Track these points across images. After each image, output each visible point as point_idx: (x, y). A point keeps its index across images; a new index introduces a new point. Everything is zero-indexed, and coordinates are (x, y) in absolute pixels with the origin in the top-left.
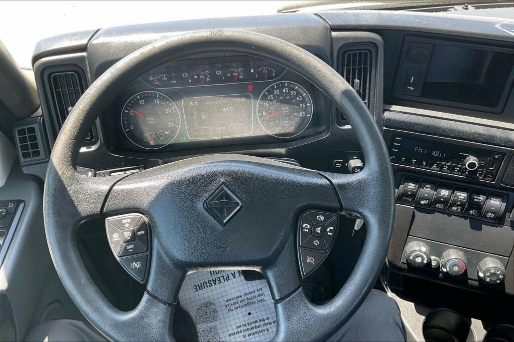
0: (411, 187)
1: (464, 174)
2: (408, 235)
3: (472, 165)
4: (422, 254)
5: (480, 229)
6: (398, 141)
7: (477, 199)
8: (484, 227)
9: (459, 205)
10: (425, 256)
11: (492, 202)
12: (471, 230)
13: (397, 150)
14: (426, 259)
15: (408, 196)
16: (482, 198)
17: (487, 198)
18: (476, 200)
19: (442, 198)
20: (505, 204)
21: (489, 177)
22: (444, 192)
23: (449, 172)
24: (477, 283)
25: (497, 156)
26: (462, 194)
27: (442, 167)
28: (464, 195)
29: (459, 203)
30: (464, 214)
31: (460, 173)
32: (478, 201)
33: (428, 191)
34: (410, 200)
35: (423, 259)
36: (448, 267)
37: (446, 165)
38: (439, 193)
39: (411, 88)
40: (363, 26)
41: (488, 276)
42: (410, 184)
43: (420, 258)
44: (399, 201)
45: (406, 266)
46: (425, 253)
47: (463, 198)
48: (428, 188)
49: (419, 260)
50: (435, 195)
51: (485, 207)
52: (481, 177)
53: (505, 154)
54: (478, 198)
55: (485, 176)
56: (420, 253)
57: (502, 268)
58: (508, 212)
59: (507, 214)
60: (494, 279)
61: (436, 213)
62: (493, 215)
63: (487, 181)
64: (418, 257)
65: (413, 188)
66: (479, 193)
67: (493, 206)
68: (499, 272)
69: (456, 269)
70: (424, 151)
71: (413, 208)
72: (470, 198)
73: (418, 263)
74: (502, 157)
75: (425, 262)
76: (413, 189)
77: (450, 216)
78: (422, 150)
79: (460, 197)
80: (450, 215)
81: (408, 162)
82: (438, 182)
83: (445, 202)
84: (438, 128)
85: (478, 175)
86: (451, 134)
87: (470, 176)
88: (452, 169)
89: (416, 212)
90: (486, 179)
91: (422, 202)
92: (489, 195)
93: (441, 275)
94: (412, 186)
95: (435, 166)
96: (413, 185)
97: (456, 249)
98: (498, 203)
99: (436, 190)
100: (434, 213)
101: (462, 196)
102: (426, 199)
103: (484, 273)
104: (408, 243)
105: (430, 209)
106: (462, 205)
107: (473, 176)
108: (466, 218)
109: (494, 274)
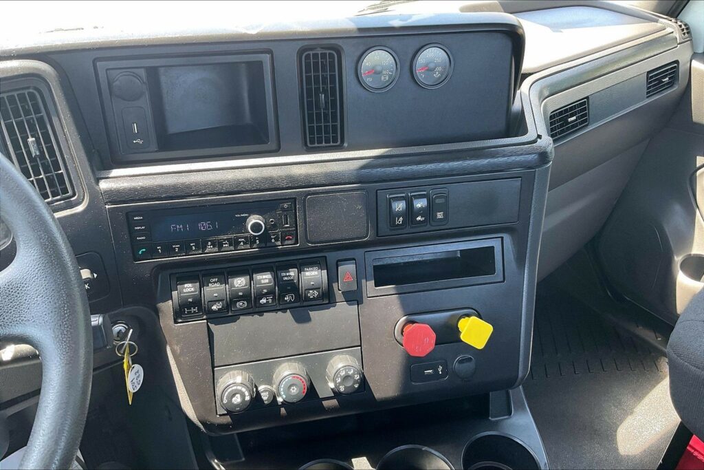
0: (189, 290)
1: (255, 246)
2: (213, 367)
3: (256, 227)
4: (239, 388)
5: (308, 319)
6: (139, 223)
7: (286, 276)
8: (312, 314)
9: (266, 294)
10: (244, 390)
11: (307, 274)
12: (296, 325)
13: (143, 238)
14: (247, 393)
15: (190, 305)
16: (293, 273)
17: (300, 272)
18: (286, 278)
19: (240, 290)
20: (325, 272)
21: (289, 239)
22: (239, 282)
23: (232, 248)
24: (334, 402)
25: (286, 206)
26: (264, 277)
27: (220, 245)
28: (267, 276)
29: (265, 291)
30: (279, 306)
31: (248, 246)
32: (289, 278)
33: (216, 287)
34: (196, 309)
35: (243, 396)
36: (282, 393)
37: (224, 240)
38: (232, 286)
39: (138, 141)
40: (10, 51)
41: (340, 384)
42: (186, 285)
43: (238, 396)
44: (181, 318)
45: (228, 419)
46: (242, 384)
47: (267, 281)
48: (215, 282)
49: (237, 400)
50: (227, 290)
51: (303, 284)
52: (279, 243)
53: (295, 199)
54: (287, 274)
55: (283, 240)
56: (235, 388)
57: (354, 364)
58: (334, 282)
59: (335, 285)
60: (349, 384)
61: (241, 317)
62: (316, 293)
63: (289, 245)
64: (234, 395)
65: (193, 289)
66: (287, 267)
67: (311, 280)
68: (352, 372)
69: (294, 391)
70: (185, 227)
71: (205, 321)
72: (277, 279)
73: (237, 405)
74: (293, 205)
75: (248, 398)
76: (192, 292)
77: (262, 315)
78: (181, 226)
79: (263, 282)
80: (260, 313)
81: (169, 251)
82: (225, 269)
83: (246, 296)
84: (188, 187)
85: (273, 241)
86: (212, 189)
87: (263, 245)
88: (235, 243)
89: (212, 326)
90: (286, 242)
91: (214, 308)
92: (301, 266)
93: (283, 410)
94: (189, 288)
95: (209, 248)
96: (190, 285)
97: (288, 360)
98: (316, 273)
99: (226, 283)
100: (239, 319)
101: (265, 278)
102: (218, 301)
103: (334, 380)
104: (217, 380)
105: (230, 314)
106: (271, 292)
107: (268, 244)
108: (284, 310)
109: (346, 377)
